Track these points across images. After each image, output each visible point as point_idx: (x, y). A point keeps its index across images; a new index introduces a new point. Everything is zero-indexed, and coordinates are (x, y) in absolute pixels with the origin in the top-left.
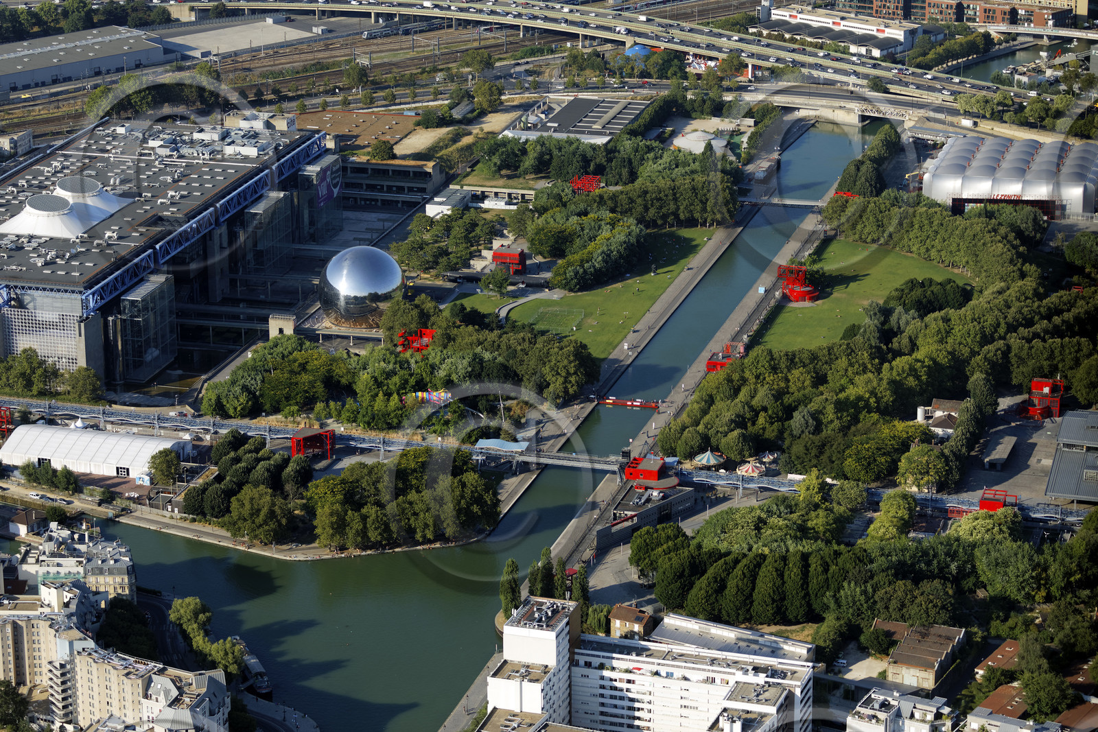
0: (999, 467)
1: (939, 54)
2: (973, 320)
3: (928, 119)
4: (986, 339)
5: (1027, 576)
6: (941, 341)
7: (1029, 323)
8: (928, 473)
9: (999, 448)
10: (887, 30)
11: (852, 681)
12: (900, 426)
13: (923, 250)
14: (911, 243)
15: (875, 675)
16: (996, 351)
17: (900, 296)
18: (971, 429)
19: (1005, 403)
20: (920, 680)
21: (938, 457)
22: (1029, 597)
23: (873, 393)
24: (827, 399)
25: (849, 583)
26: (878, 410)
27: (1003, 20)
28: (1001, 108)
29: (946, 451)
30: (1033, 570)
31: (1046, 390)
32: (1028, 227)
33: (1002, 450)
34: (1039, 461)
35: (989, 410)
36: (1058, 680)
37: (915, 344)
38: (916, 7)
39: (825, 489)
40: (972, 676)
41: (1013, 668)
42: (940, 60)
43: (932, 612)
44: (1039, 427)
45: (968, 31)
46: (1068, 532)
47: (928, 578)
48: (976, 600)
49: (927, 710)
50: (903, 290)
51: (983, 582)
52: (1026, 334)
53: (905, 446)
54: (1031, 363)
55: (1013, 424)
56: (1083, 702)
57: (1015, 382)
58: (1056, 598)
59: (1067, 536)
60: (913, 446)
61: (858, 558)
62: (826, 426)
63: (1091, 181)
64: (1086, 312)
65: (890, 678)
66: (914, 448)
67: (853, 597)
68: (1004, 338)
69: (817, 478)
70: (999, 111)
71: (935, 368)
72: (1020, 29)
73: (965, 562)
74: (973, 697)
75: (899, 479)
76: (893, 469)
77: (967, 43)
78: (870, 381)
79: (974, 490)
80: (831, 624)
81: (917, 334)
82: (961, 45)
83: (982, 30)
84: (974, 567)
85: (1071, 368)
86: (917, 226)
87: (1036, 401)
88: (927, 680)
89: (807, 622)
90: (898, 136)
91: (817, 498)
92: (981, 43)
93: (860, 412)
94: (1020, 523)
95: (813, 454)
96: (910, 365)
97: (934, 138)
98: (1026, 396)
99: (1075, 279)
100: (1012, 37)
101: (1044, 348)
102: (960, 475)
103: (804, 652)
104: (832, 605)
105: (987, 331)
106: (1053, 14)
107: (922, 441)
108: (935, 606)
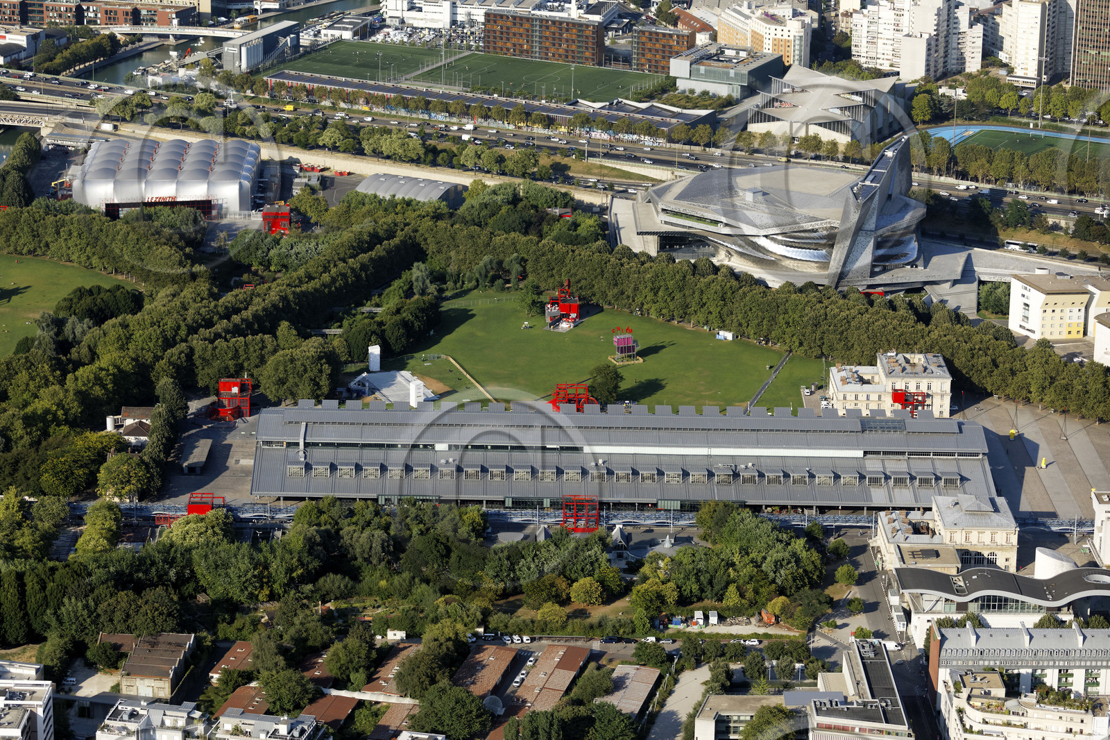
0: (198, 471)
1: (65, 58)
2: (153, 324)
3: (66, 125)
4: (169, 343)
5: (249, 575)
6: (122, 348)
7: (209, 324)
8: (129, 481)
9: (196, 451)
10: (8, 36)
11: (85, 698)
12: (93, 437)
13: (83, 258)
14: (70, 253)
15: (107, 689)
16: (180, 354)
17: (69, 305)
18: (166, 435)
19: (194, 406)
20: (156, 690)
21: (138, 465)
22: (252, 596)
23: (60, 405)
24: (14, 415)
25: (70, 599)
26: (67, 422)
27: (126, 21)
28: (140, 110)
29: (146, 458)
30: (255, 569)
31: (235, 390)
32: (189, 229)
33: (200, 453)
34: (237, 462)
35: (179, 414)
36: (298, 676)
37: (95, 353)
38: (33, 11)
39: (24, 507)
40: (208, 681)
41: (248, 668)
42: (68, 64)
43: (159, 620)
44: (231, 428)
45: (91, 34)
46: (279, 530)
47: (149, 586)
48: (197, 605)
49: (177, 717)
50: (71, 300)
51: (202, 586)
52: (208, 335)
53: (101, 457)
54: (216, 364)
55: (205, 427)
56: (323, 695)
57: (201, 384)
58: (279, 595)
59: (278, 534)
60: (109, 455)
61: (76, 572)
62: (16, 443)
63: (246, 178)
64: (264, 309)
65: (124, 691)
66: (112, 458)
67: (75, 613)
68: (186, 341)
69: (16, 496)
70: (139, 113)
71: (120, 376)
72: (145, 29)
73: (183, 567)
74: (212, 701)
75: (99, 491)
76: (92, 481)
77: (93, 45)
78: (54, 394)
79: (176, 496)
80: (56, 642)
81: (96, 342)
82: (88, 47)
83: (107, 32)
84: (192, 571)
85: (257, 366)
86: (75, 234)
87: (226, 402)
88: (163, 688)
89: (28, 643)
90: (38, 142)
91: (19, 516)
92: (107, 45)
93: (49, 426)
94: (231, 524)
95: (6, 472)
96: (95, 374)
97: (74, 144)
98: (213, 398)
99: (245, 277)
100: (138, 38)
101: (228, 347)
102: (162, 481)
103: (32, 673)
104: (54, 623)
105: (169, 334)
106: (176, 13)
107: (118, 450)
108: (161, 614)
